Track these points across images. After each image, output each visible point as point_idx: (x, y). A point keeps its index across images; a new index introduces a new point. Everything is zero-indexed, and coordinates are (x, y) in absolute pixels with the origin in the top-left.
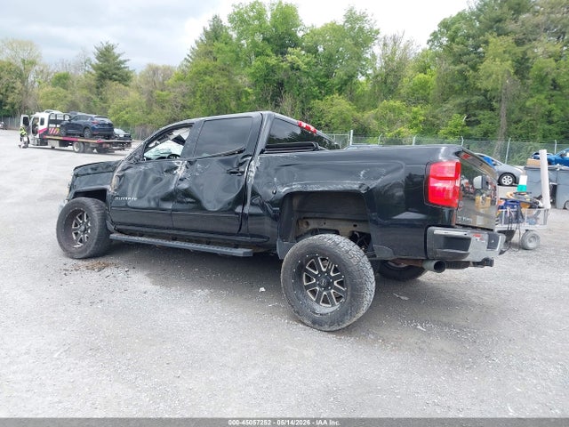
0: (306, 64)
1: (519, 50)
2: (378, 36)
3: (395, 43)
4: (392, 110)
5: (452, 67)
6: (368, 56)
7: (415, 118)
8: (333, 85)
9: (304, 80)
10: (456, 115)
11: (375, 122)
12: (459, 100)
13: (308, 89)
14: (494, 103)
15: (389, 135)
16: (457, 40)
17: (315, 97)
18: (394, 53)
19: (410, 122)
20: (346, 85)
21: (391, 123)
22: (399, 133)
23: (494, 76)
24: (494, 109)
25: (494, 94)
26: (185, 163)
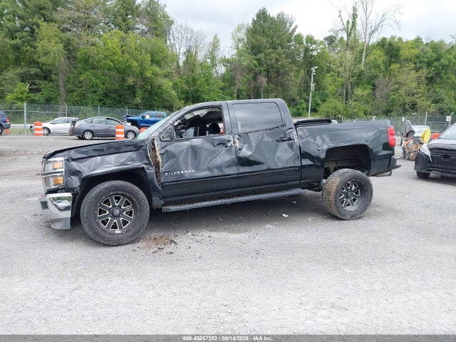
1: (64, 35)
5: (6, 40)
12: (19, 70)
14: (52, 75)
23: (52, 54)
24: (51, 80)
25: (50, 68)
26: (237, 136)
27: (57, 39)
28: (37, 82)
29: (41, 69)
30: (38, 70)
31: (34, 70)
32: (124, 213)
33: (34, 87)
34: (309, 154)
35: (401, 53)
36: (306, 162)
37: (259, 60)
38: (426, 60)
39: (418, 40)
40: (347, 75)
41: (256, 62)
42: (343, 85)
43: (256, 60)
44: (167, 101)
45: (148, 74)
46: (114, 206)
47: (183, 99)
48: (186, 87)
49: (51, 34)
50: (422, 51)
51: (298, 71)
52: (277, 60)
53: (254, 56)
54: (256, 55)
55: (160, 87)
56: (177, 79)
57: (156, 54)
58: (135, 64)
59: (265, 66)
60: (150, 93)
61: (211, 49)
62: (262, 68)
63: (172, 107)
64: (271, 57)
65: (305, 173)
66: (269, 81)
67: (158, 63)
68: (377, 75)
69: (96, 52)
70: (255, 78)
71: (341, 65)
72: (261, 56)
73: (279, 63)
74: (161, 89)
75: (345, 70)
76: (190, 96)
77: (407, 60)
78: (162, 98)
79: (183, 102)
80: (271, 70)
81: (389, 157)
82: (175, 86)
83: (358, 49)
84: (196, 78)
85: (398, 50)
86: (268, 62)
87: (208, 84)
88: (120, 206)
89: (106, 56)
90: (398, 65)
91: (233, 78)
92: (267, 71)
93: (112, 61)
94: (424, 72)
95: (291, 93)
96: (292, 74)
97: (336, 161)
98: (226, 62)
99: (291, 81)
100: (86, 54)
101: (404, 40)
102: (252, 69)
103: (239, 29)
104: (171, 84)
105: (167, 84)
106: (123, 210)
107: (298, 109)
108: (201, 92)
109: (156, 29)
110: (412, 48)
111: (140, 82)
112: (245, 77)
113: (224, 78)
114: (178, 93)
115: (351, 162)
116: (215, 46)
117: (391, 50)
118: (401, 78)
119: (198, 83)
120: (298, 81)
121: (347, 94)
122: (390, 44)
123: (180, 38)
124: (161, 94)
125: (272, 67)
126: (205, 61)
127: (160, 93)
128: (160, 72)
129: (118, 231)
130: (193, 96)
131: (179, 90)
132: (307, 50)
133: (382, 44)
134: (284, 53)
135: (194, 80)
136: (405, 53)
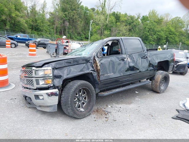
26: (128, 56)
32: (83, 98)
34: (152, 65)
35: (120, 18)
37: (65, 14)
38: (129, 22)
39: (126, 14)
40: (101, 25)
41: (64, 15)
42: (100, 29)
43: (65, 15)
44: (22, 29)
45: (13, 15)
46: (79, 95)
47: (30, 29)
48: (32, 23)
50: (128, 19)
51: (81, 21)
52: (73, 16)
54: (64, 12)
55: (19, 22)
56: (27, 19)
57: (17, 5)
58: (6, 9)
59: (68, 17)
60: (14, 24)
61: (42, 7)
62: (67, 18)
63: (25, 32)
64: (71, 14)
66: (70, 24)
68: (113, 26)
70: (64, 22)
71: (100, 21)
72: (66, 13)
73: (74, 17)
75: (101, 23)
76: (33, 27)
77: (123, 22)
78: (20, 27)
79: (31, 30)
80: (70, 19)
82: (27, 22)
83: (106, 15)
85: (119, 17)
86: (70, 16)
87: (43, 23)
90: (119, 23)
91: (54, 21)
92: (69, 20)
94: (128, 27)
95: (78, 30)
96: (79, 22)
98: (51, 13)
99: (79, 25)
101: (122, 14)
102: (63, 18)
104: (24, 21)
105: (23, 21)
107: (82, 38)
108: (39, 26)
110: (124, 17)
111: (9, 18)
112: (60, 21)
113: (50, 21)
114: (28, 25)
116: (44, 6)
117: (117, 17)
118: (121, 28)
119: (38, 22)
120: (82, 25)
121: (101, 33)
122: (117, 15)
125: (71, 18)
126: (40, 12)
127: (19, 25)
128: (20, 15)
129: (82, 109)
130: (35, 28)
131: (29, 24)
132: (85, 13)
133: (114, 14)
134: (76, 13)
135: (36, 20)
136: (122, 19)
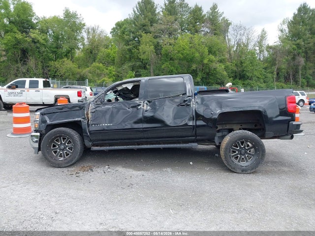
0: (43, 40)
1: (155, 41)
2: (85, 27)
3: (94, 31)
4: (99, 68)
5: (125, 47)
6: (80, 37)
7: (110, 73)
8: (62, 53)
9: (43, 49)
10: (130, 72)
11: (90, 74)
12: (130, 64)
13: (46, 55)
14: (147, 66)
15: (99, 82)
16: (125, 33)
17: (51, 60)
18: (94, 37)
19: (108, 75)
20: (69, 54)
21: (99, 75)
22: (104, 81)
23: (147, 53)
24: (147, 69)
25: (146, 61)
26: (146, 102)
27: (151, 43)
28: (140, 70)
29: (142, 62)
30: (141, 63)
31: (138, 63)
32: (67, 148)
33: (138, 73)
34: (203, 117)
36: (200, 123)
37: (297, 44)
41: (295, 46)
44: (219, 79)
45: (206, 61)
46: (61, 143)
48: (235, 69)
49: (148, 40)
53: (293, 42)
54: (295, 41)
55: (215, 69)
56: (228, 64)
57: (213, 47)
58: (197, 55)
59: (303, 49)
60: (208, 74)
61: (259, 40)
62: (300, 51)
65: (199, 131)
66: (307, 60)
67: (214, 54)
69: (172, 49)
70: (294, 59)
72: (299, 41)
74: (216, 71)
76: (237, 74)
78: (216, 77)
80: (309, 52)
81: (287, 122)
82: (226, 69)
84: (243, 61)
87: (252, 66)
88: (65, 144)
89: (179, 52)
91: (275, 60)
92: (306, 52)
93: (182, 54)
97: (241, 124)
98: (269, 48)
100: (166, 51)
102: (291, 52)
103: (284, 22)
104: (223, 67)
105: (220, 67)
106: (67, 146)
108: (246, 71)
109: (215, 30)
111: (201, 67)
112: (285, 58)
113: (266, 60)
114: (228, 73)
115: (256, 126)
116: (263, 37)
119: (245, 65)
123: (236, 34)
124: (215, 74)
125: (310, 49)
128: (215, 59)
129: (62, 159)
130: (240, 75)
135: (242, 63)
